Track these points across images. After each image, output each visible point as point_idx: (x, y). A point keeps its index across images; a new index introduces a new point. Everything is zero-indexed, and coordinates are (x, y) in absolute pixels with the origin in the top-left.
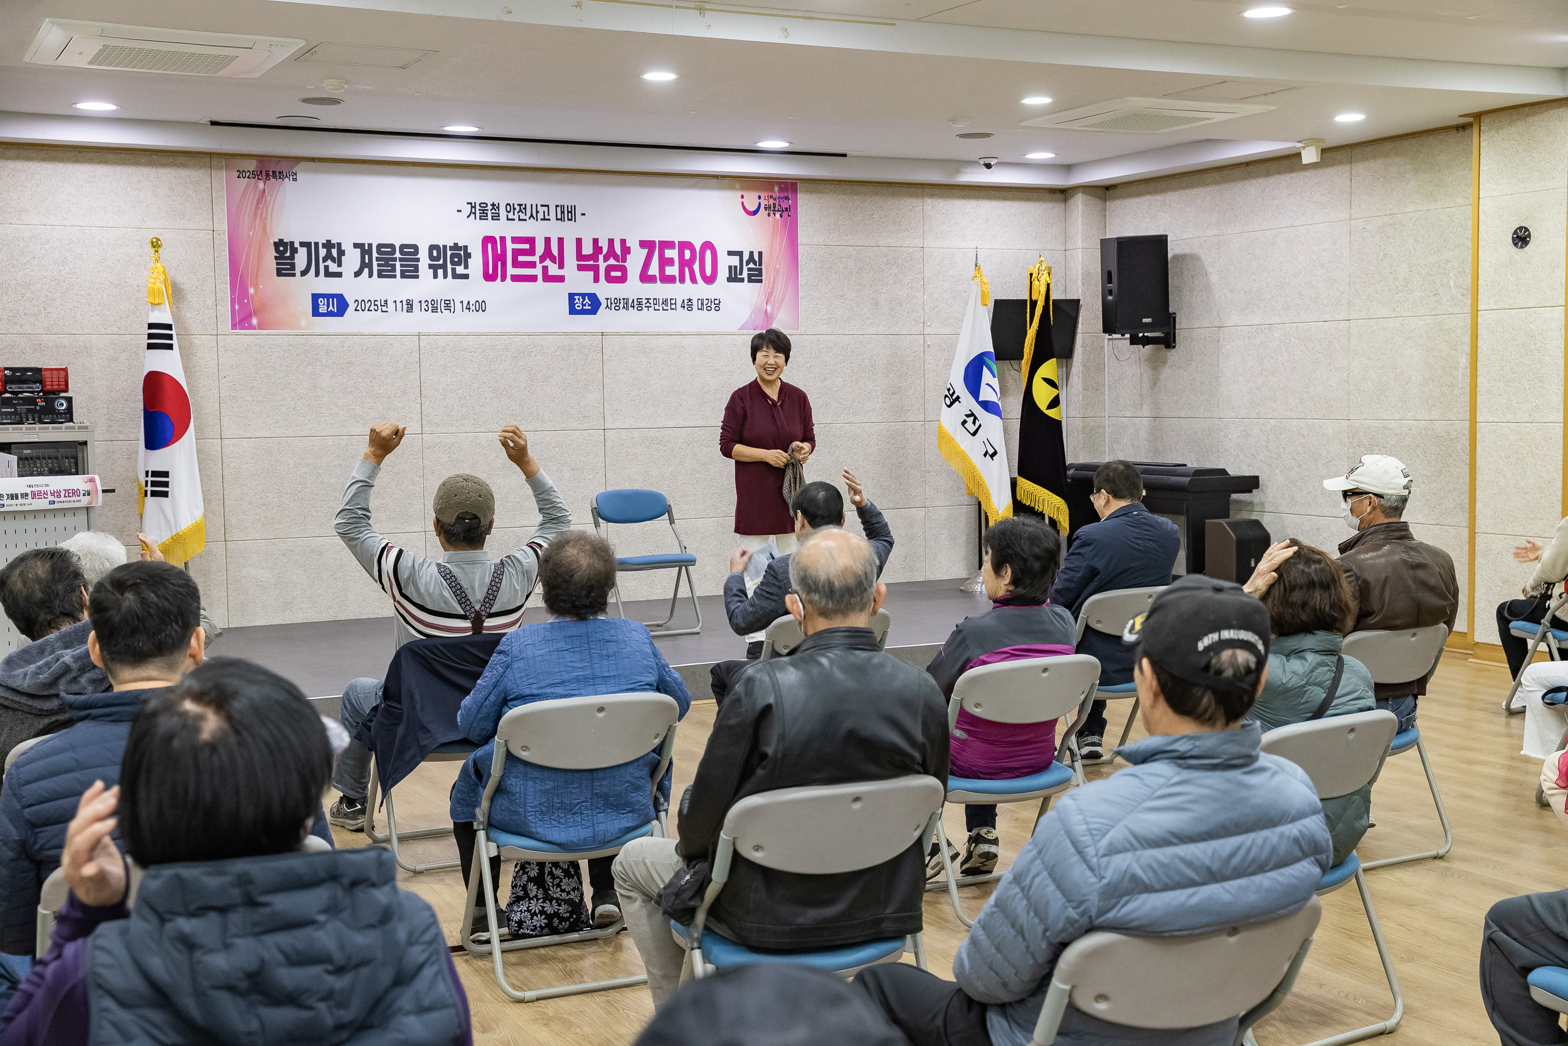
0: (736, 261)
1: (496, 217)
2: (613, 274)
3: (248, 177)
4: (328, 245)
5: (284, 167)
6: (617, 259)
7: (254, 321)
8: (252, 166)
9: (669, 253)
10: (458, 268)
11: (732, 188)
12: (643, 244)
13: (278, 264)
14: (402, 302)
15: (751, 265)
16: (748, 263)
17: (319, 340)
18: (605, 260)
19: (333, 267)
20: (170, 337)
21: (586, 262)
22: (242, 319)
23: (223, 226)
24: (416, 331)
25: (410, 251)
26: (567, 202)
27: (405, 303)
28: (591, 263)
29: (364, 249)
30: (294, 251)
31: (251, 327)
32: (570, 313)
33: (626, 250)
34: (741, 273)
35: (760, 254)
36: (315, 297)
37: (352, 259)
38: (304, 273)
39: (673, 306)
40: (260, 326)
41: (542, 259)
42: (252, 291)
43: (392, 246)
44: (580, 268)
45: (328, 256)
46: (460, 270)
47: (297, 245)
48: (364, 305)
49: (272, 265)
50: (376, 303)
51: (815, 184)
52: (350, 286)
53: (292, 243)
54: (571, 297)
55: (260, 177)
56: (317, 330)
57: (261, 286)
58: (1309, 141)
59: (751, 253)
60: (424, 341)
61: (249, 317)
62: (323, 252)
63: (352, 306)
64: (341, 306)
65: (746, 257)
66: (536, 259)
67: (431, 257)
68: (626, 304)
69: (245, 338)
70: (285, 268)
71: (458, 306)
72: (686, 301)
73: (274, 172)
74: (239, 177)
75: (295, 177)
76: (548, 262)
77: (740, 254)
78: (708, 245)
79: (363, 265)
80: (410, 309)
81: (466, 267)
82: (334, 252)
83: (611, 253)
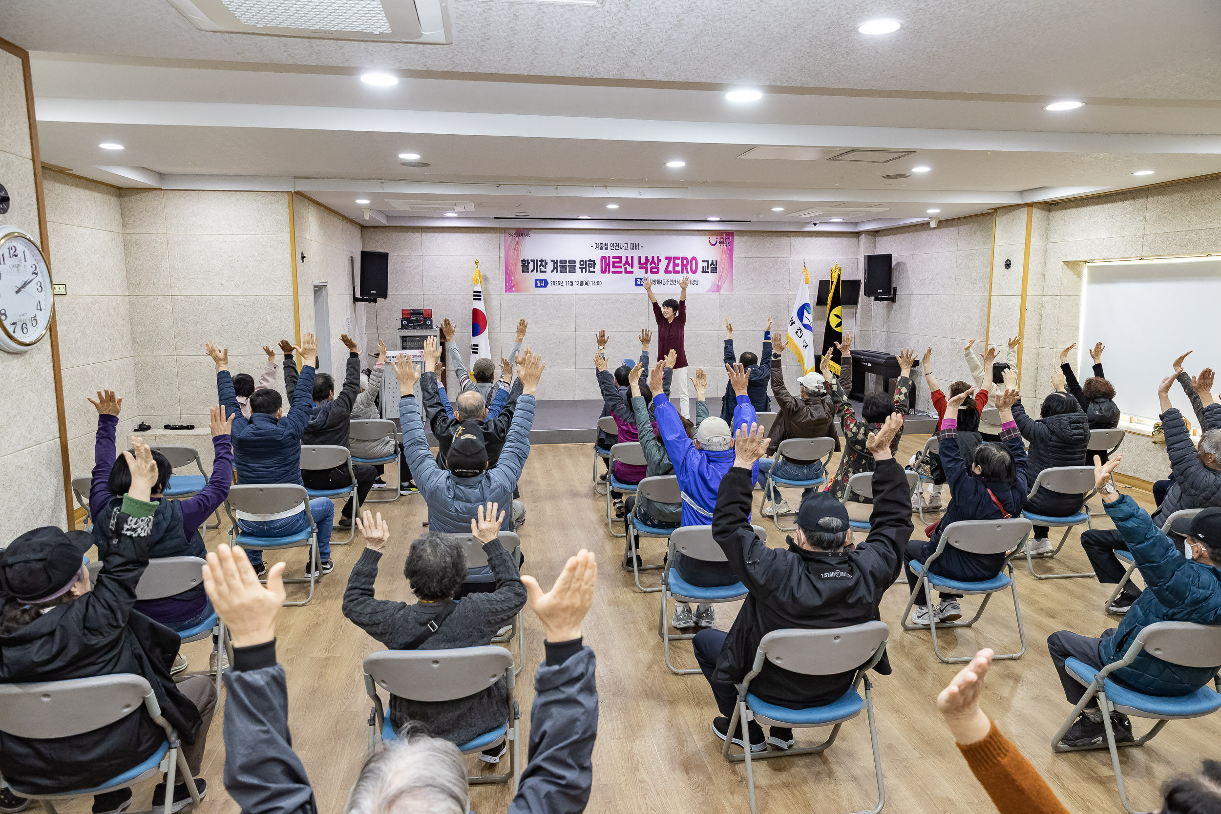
0: (705, 264)
1: (607, 249)
2: (653, 270)
4: (541, 261)
6: (655, 264)
7: (514, 289)
8: (514, 232)
9: (677, 262)
10: (591, 269)
11: (705, 235)
12: (666, 258)
14: (568, 282)
16: (711, 265)
17: (537, 296)
18: (650, 265)
19: (543, 269)
20: (480, 296)
21: (642, 266)
22: (509, 288)
23: (503, 254)
24: (574, 293)
25: (572, 262)
26: (636, 242)
27: (570, 282)
28: (645, 266)
29: (555, 262)
30: (529, 263)
31: (512, 292)
33: (659, 261)
34: (708, 269)
35: (716, 261)
37: (550, 266)
38: (532, 271)
40: (516, 291)
41: (625, 265)
42: (513, 278)
43: (566, 261)
44: (640, 268)
45: (541, 265)
47: (530, 261)
48: (553, 283)
49: (521, 269)
50: (559, 282)
51: (742, 233)
52: (550, 276)
53: (528, 260)
56: (537, 293)
57: (516, 276)
59: (712, 261)
60: (577, 296)
61: (512, 288)
62: (539, 263)
63: (550, 283)
64: (545, 283)
65: (710, 263)
66: (622, 264)
67: (581, 265)
68: (659, 282)
69: (510, 295)
70: (525, 269)
71: (591, 283)
74: (509, 236)
76: (627, 266)
77: (708, 262)
79: (554, 268)
80: (572, 284)
81: (594, 268)
82: (544, 263)
83: (653, 262)
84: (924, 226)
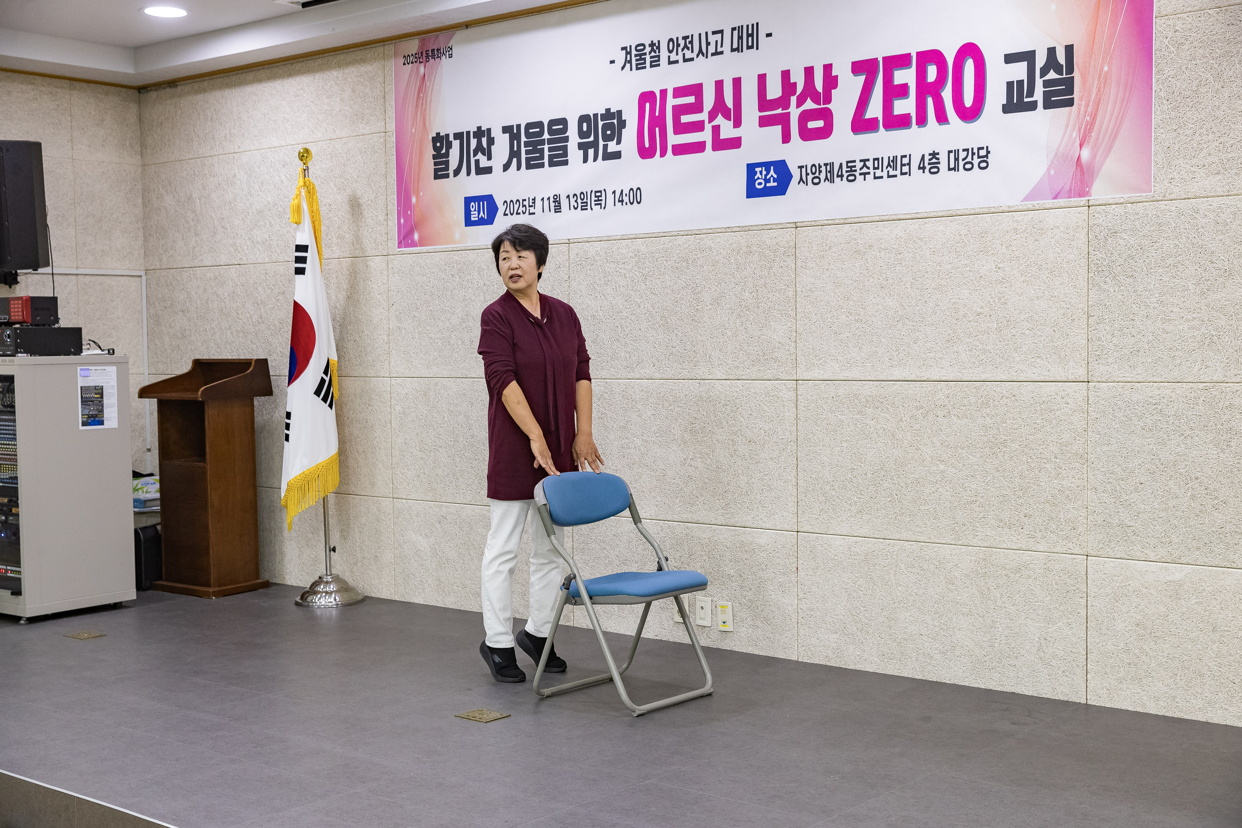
0: (1019, 71)
1: (655, 63)
2: (812, 125)
3: (412, 63)
4: (479, 133)
5: (441, 43)
7: (416, 236)
9: (900, 76)
10: (610, 143)
12: (858, 67)
13: (436, 164)
14: (549, 199)
15: (1052, 75)
16: (1044, 72)
17: (472, 256)
18: (799, 104)
19: (484, 162)
21: (772, 111)
22: (406, 234)
23: (392, 126)
25: (559, 128)
26: (745, 20)
27: (552, 200)
28: (779, 111)
29: (513, 133)
30: (449, 145)
31: (414, 244)
32: (749, 196)
33: (831, 81)
34: (1031, 93)
35: (1069, 49)
36: (468, 201)
37: (501, 147)
38: (457, 172)
39: (905, 169)
40: (421, 243)
41: (712, 116)
42: (414, 200)
43: (540, 124)
44: (764, 122)
45: (479, 148)
46: (612, 147)
47: (451, 138)
48: (512, 208)
49: (429, 165)
50: (525, 203)
52: (501, 182)
53: (447, 136)
54: (751, 168)
55: (421, 60)
56: (470, 244)
57: (421, 194)
59: (1052, 51)
60: (574, 250)
61: (412, 232)
62: (474, 143)
63: (501, 208)
64: (490, 210)
65: (1041, 60)
66: (704, 116)
67: (582, 134)
68: (830, 173)
69: (408, 257)
70: (441, 168)
71: (610, 197)
72: (927, 158)
73: (433, 50)
74: (404, 64)
75: (450, 53)
76: (720, 120)
77: (1029, 57)
78: (970, 50)
79: (512, 154)
80: (558, 209)
81: (619, 142)
83: (809, 91)
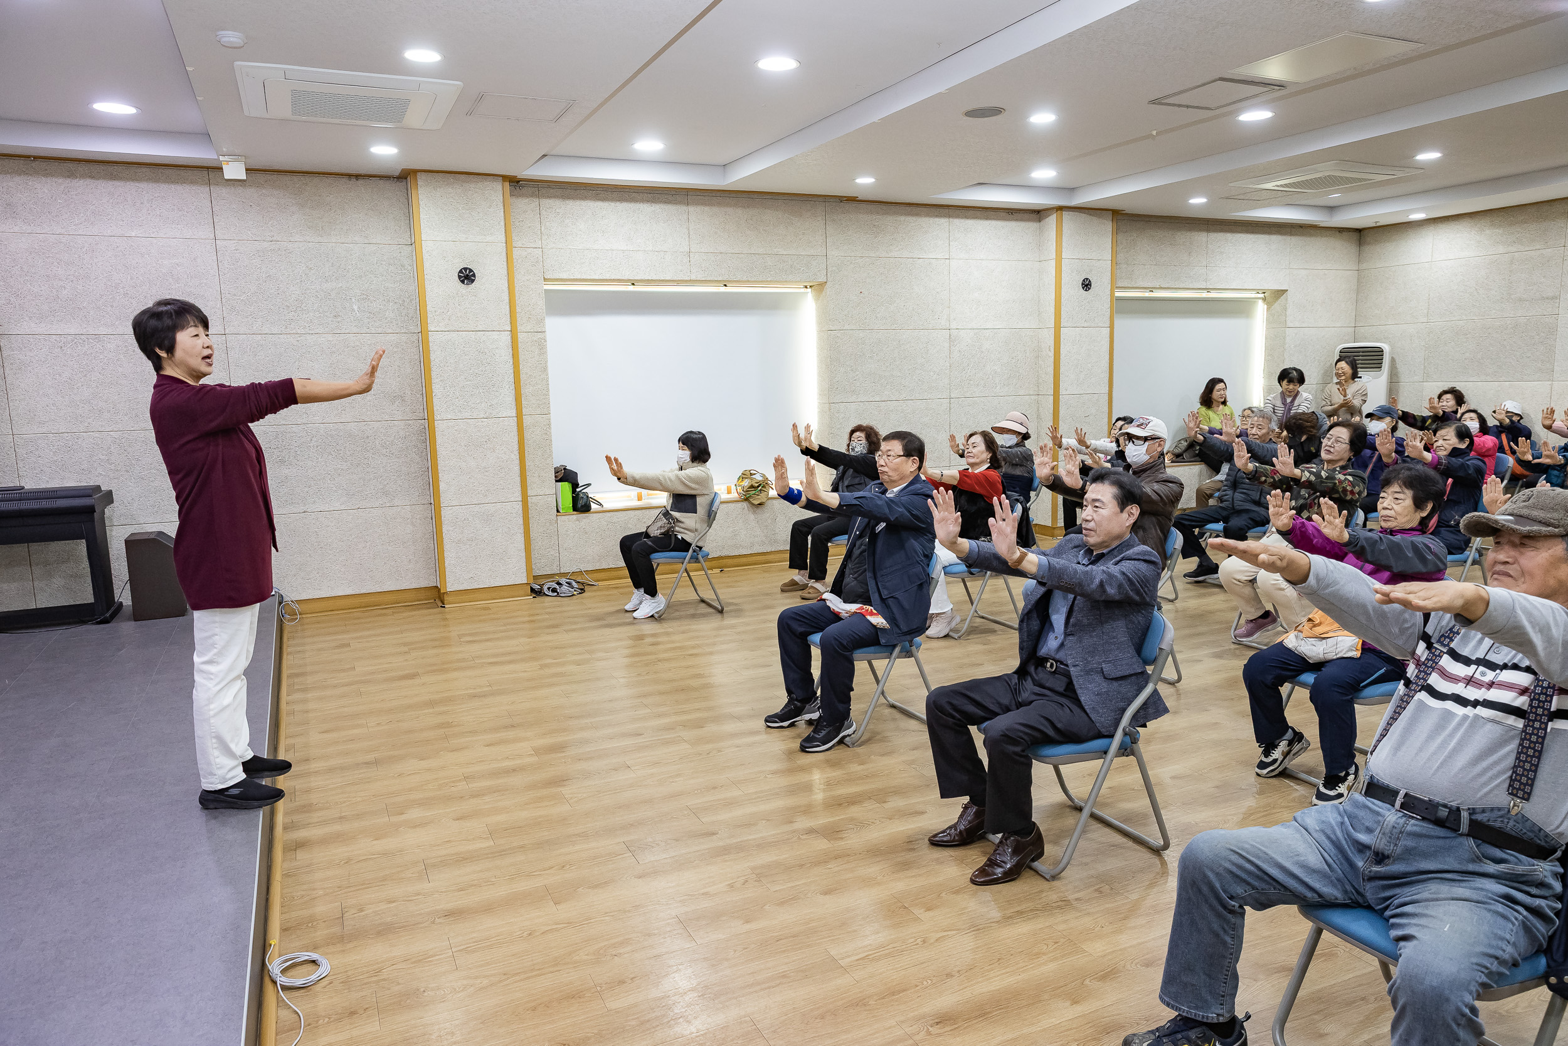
58: (235, 156)
84: (210, 172)
